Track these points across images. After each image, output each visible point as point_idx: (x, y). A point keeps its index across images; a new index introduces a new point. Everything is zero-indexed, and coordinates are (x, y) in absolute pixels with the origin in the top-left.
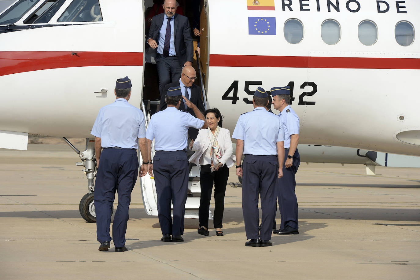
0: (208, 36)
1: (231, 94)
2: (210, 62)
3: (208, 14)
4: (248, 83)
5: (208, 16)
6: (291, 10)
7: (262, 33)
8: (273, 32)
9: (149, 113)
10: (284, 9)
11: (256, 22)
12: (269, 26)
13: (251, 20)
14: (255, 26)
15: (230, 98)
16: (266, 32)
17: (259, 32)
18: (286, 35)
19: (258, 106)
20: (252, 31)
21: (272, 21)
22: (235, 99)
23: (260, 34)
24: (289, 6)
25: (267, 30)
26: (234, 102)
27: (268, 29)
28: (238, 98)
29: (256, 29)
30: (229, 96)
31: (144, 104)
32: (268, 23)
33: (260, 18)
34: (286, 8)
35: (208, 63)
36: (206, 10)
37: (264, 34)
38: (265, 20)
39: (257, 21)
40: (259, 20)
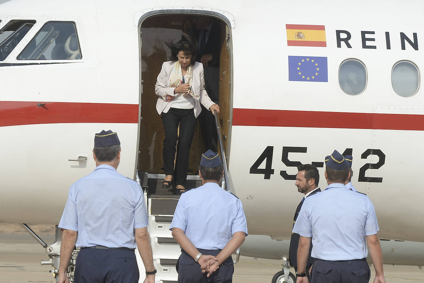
0: (231, 83)
1: (263, 166)
2: (233, 119)
3: (231, 51)
4: (286, 150)
5: (231, 54)
6: (349, 46)
7: (308, 78)
8: (323, 77)
9: (145, 191)
10: (339, 46)
11: (300, 64)
12: (318, 69)
13: (293, 61)
14: (298, 69)
15: (261, 171)
16: (313, 77)
17: (303, 77)
18: (342, 83)
19: (332, 182)
20: (293, 76)
21: (323, 61)
22: (268, 172)
23: (305, 80)
24: (346, 40)
25: (315, 75)
26: (267, 177)
27: (317, 74)
28: (272, 172)
29: (300, 73)
30: (259, 168)
31: (140, 177)
32: (316, 64)
33: (305, 58)
34: (343, 43)
35: (230, 120)
36: (228, 45)
37: (311, 80)
38: (313, 61)
39: (301, 62)
40: (303, 61)
